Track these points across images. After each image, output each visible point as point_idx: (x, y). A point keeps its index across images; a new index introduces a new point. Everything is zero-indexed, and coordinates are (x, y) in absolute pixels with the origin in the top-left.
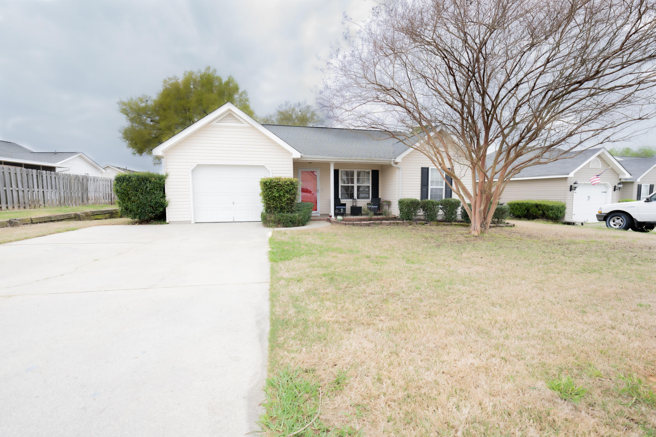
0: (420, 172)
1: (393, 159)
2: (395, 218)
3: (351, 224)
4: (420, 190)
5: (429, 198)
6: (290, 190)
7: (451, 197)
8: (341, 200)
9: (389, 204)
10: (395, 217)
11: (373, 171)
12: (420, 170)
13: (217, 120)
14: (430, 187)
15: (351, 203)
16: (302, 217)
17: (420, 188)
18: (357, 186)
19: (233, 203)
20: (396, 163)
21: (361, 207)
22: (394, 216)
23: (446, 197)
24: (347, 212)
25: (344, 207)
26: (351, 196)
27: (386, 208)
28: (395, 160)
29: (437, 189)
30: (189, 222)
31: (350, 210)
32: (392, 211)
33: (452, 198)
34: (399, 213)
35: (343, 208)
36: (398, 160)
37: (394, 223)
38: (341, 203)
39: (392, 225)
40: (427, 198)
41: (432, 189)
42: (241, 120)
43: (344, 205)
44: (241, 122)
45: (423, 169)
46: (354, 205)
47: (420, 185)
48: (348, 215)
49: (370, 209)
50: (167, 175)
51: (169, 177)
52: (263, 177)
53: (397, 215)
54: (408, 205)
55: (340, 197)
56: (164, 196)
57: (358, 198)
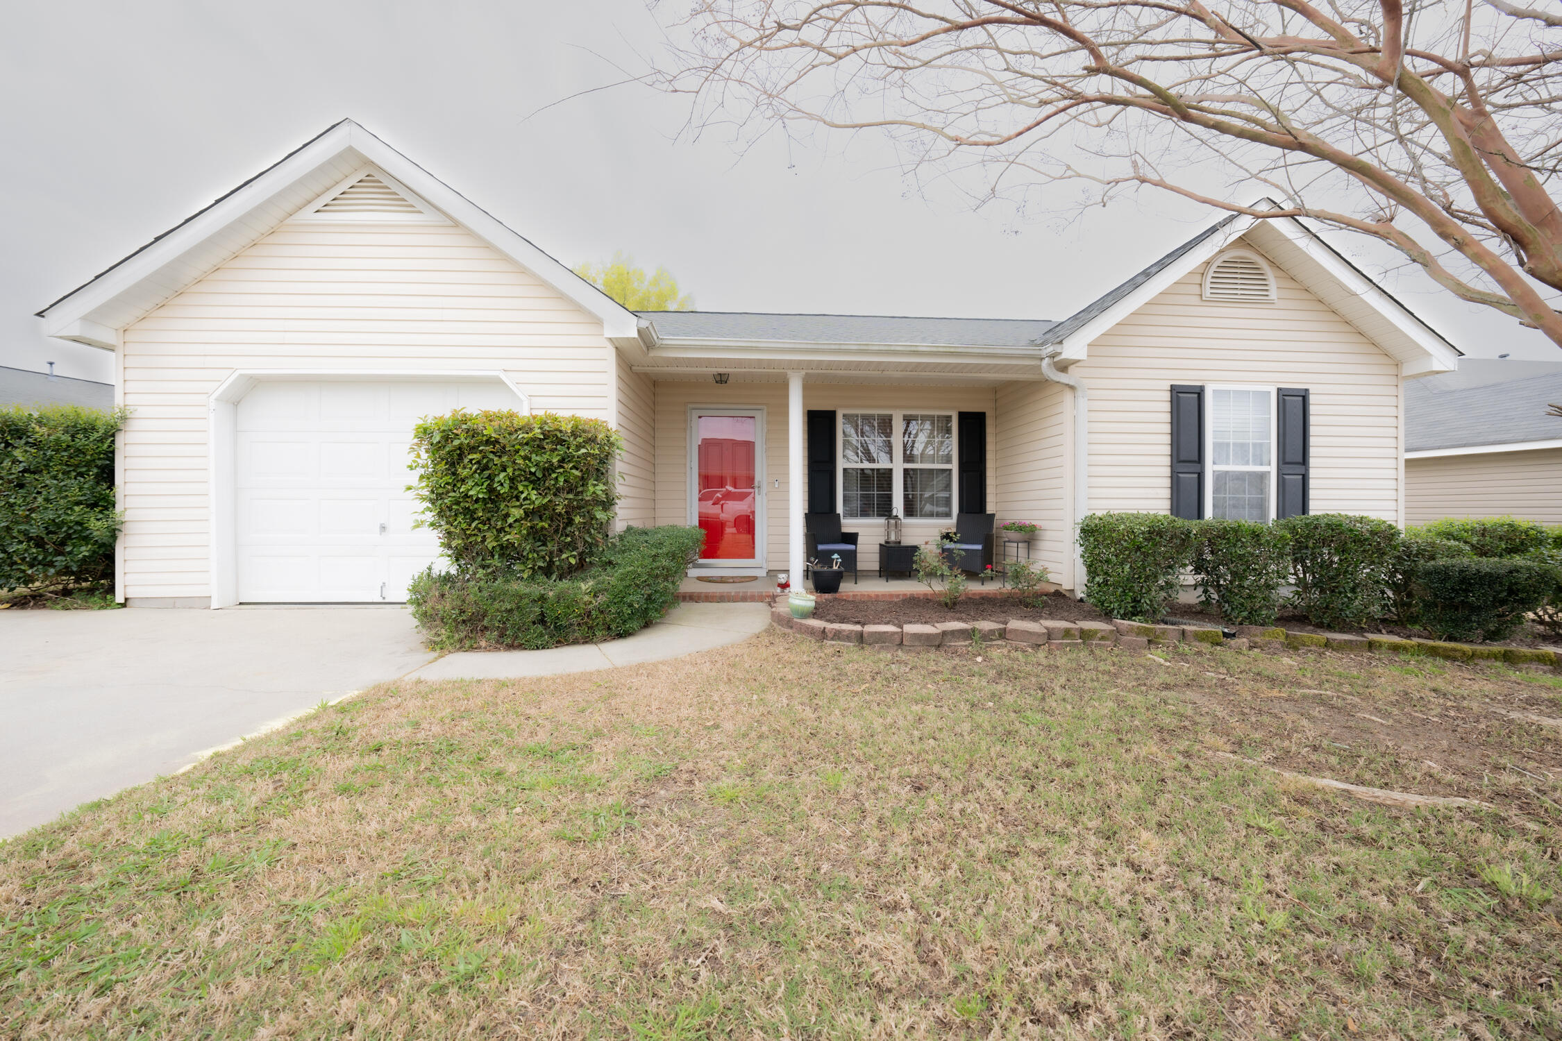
0: (1167, 407)
1: (1050, 349)
2: (1057, 601)
4: (1167, 482)
5: (1209, 513)
7: (1305, 509)
8: (843, 521)
9: (1030, 536)
10: (1058, 594)
11: (963, 416)
12: (1167, 396)
13: (319, 204)
14: (1211, 468)
15: (882, 530)
16: (602, 599)
17: (1167, 471)
18: (906, 471)
19: (383, 528)
20: (1063, 367)
21: (915, 548)
22: (1052, 589)
23: (1281, 513)
24: (861, 566)
25: (852, 547)
26: (885, 509)
27: (1014, 554)
28: (1058, 349)
29: (1240, 477)
30: (203, 603)
31: (876, 557)
32: (1050, 566)
33: (1312, 513)
34: (1085, 579)
35: (839, 552)
36: (1074, 348)
37: (1067, 633)
38: (844, 530)
39: (1061, 647)
40: (1200, 514)
41: (1220, 478)
42: (411, 199)
43: (852, 538)
44: (411, 209)
45: (1177, 393)
46: (893, 538)
47: (1167, 461)
48: (867, 574)
49: (947, 555)
50: (124, 418)
51: (134, 425)
53: (1066, 586)
55: (840, 509)
56: (103, 503)
57: (910, 510)
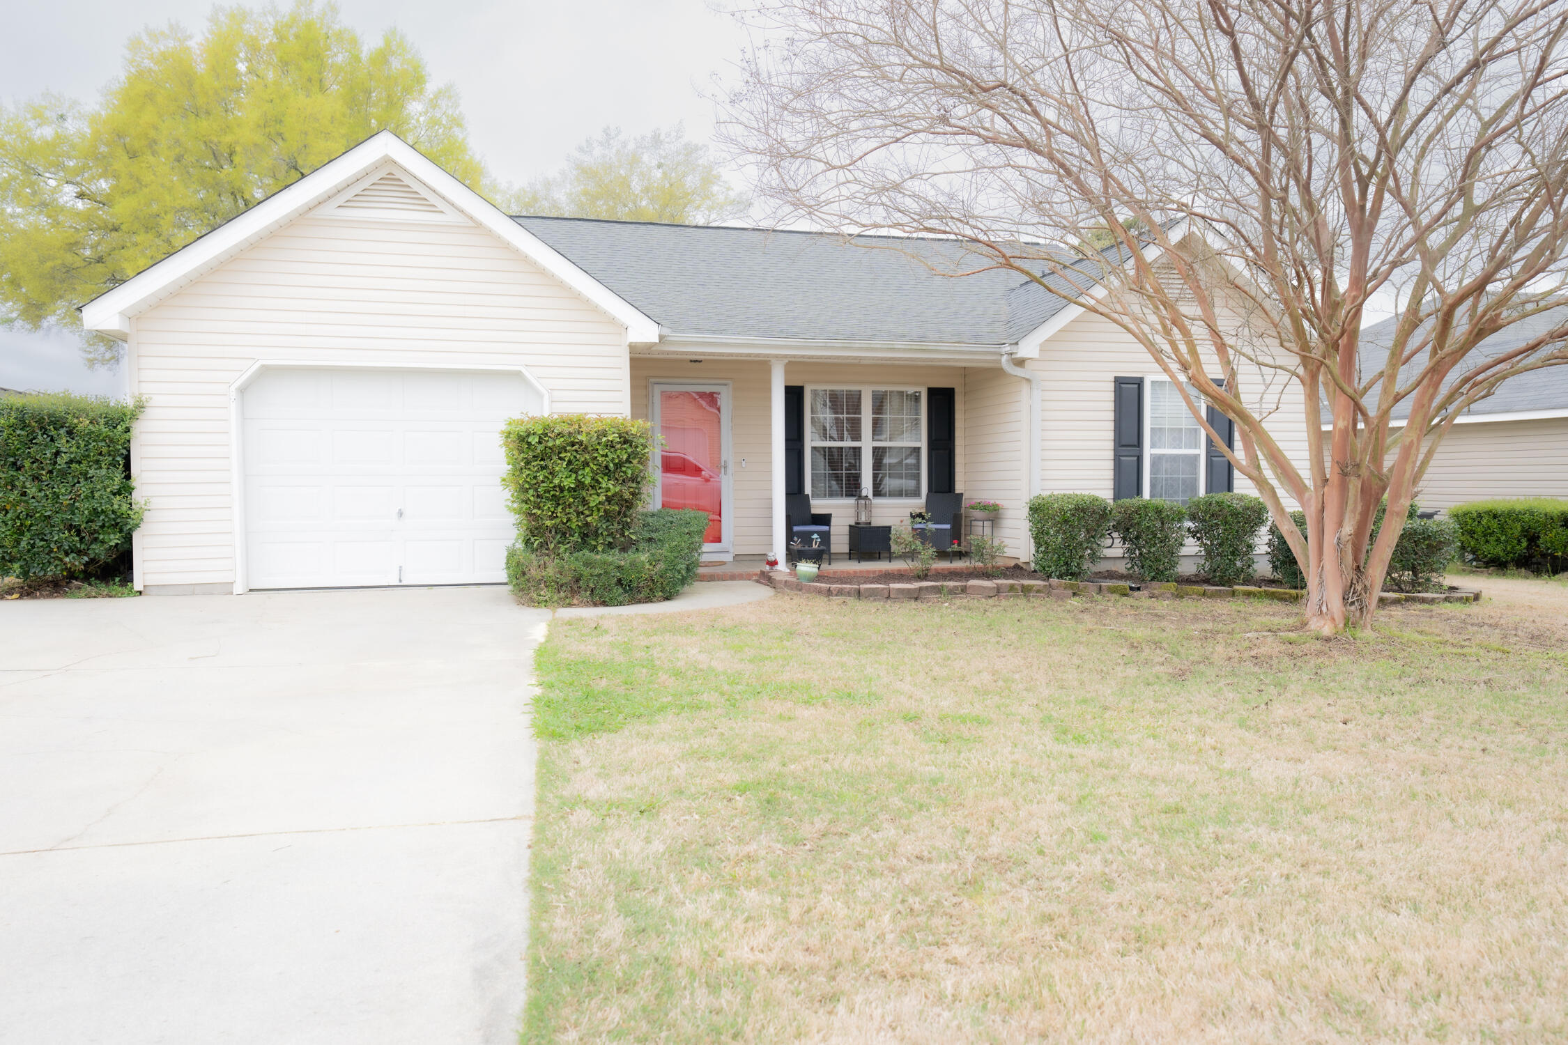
0: (1111, 396)
1: (1007, 349)
2: (1017, 570)
3: (849, 594)
4: (1111, 465)
5: (1146, 494)
6: (618, 466)
7: (1230, 488)
8: (811, 502)
9: (994, 514)
10: (1017, 567)
11: (932, 392)
12: (1111, 386)
13: (341, 199)
14: (1148, 452)
15: (852, 511)
16: (661, 566)
17: (1111, 455)
18: (875, 449)
19: (401, 514)
20: (1020, 363)
21: (889, 529)
22: (1012, 563)
23: (1209, 489)
24: (834, 549)
25: (825, 528)
26: (851, 487)
27: (980, 531)
28: (1014, 349)
29: (1174, 459)
30: (226, 589)
31: (846, 539)
32: (1007, 542)
33: (1235, 491)
34: (1033, 550)
35: (818, 533)
36: (1028, 348)
37: (1012, 588)
38: (814, 511)
39: (1006, 598)
40: (1139, 492)
41: (1156, 460)
42: (433, 199)
43: (825, 519)
44: (432, 208)
45: (1120, 382)
46: (863, 519)
47: (1111, 445)
48: (839, 557)
49: (921, 534)
50: (140, 407)
51: (149, 413)
52: (517, 416)
53: (1023, 559)
54: (1066, 521)
55: (808, 489)
56: (125, 490)
57: (877, 492)
